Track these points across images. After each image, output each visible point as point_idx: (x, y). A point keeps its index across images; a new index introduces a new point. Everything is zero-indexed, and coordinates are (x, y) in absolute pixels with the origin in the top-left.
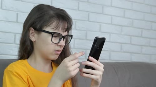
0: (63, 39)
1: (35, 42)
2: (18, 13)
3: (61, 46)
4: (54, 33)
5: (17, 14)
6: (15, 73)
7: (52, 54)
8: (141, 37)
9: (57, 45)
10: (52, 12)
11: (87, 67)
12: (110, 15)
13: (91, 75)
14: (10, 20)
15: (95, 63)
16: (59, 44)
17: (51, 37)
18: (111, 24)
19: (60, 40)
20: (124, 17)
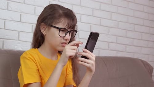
0: (68, 33)
1: (46, 35)
2: (22, 13)
3: (66, 40)
4: (61, 28)
5: (21, 15)
6: (28, 58)
7: (58, 45)
8: (126, 37)
9: (64, 39)
10: (61, 11)
11: (83, 57)
12: (99, 17)
13: (85, 63)
14: (14, 20)
15: (88, 53)
16: (65, 38)
17: (58, 32)
18: (100, 25)
19: (66, 34)
20: (111, 19)
